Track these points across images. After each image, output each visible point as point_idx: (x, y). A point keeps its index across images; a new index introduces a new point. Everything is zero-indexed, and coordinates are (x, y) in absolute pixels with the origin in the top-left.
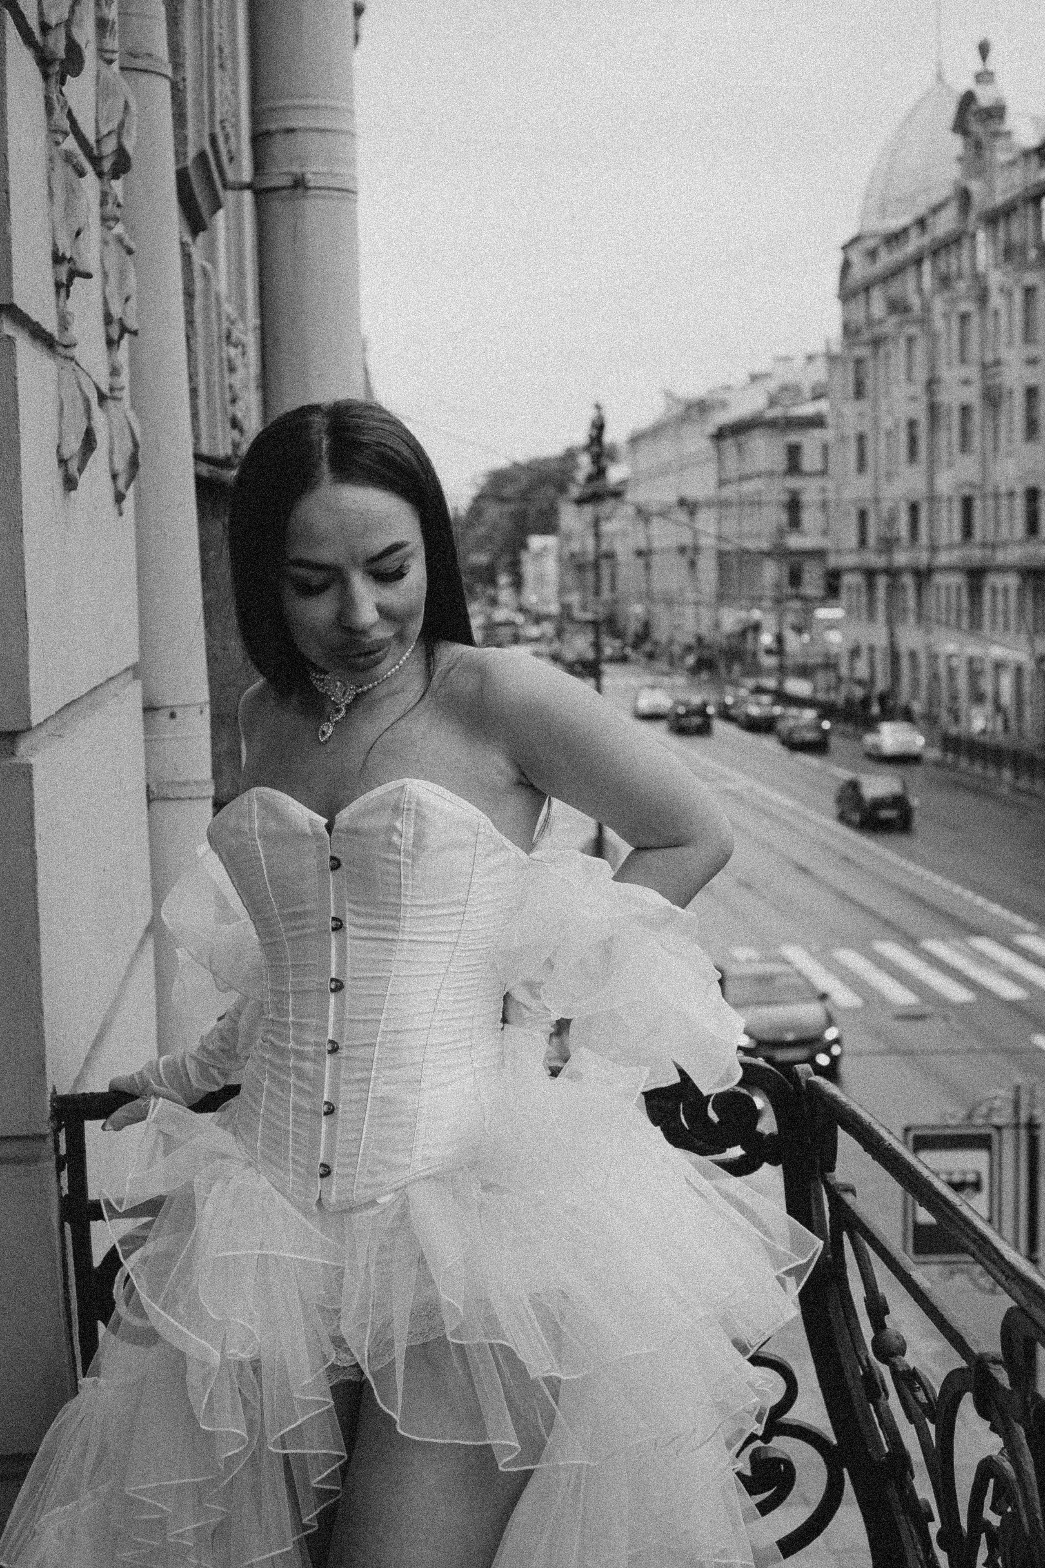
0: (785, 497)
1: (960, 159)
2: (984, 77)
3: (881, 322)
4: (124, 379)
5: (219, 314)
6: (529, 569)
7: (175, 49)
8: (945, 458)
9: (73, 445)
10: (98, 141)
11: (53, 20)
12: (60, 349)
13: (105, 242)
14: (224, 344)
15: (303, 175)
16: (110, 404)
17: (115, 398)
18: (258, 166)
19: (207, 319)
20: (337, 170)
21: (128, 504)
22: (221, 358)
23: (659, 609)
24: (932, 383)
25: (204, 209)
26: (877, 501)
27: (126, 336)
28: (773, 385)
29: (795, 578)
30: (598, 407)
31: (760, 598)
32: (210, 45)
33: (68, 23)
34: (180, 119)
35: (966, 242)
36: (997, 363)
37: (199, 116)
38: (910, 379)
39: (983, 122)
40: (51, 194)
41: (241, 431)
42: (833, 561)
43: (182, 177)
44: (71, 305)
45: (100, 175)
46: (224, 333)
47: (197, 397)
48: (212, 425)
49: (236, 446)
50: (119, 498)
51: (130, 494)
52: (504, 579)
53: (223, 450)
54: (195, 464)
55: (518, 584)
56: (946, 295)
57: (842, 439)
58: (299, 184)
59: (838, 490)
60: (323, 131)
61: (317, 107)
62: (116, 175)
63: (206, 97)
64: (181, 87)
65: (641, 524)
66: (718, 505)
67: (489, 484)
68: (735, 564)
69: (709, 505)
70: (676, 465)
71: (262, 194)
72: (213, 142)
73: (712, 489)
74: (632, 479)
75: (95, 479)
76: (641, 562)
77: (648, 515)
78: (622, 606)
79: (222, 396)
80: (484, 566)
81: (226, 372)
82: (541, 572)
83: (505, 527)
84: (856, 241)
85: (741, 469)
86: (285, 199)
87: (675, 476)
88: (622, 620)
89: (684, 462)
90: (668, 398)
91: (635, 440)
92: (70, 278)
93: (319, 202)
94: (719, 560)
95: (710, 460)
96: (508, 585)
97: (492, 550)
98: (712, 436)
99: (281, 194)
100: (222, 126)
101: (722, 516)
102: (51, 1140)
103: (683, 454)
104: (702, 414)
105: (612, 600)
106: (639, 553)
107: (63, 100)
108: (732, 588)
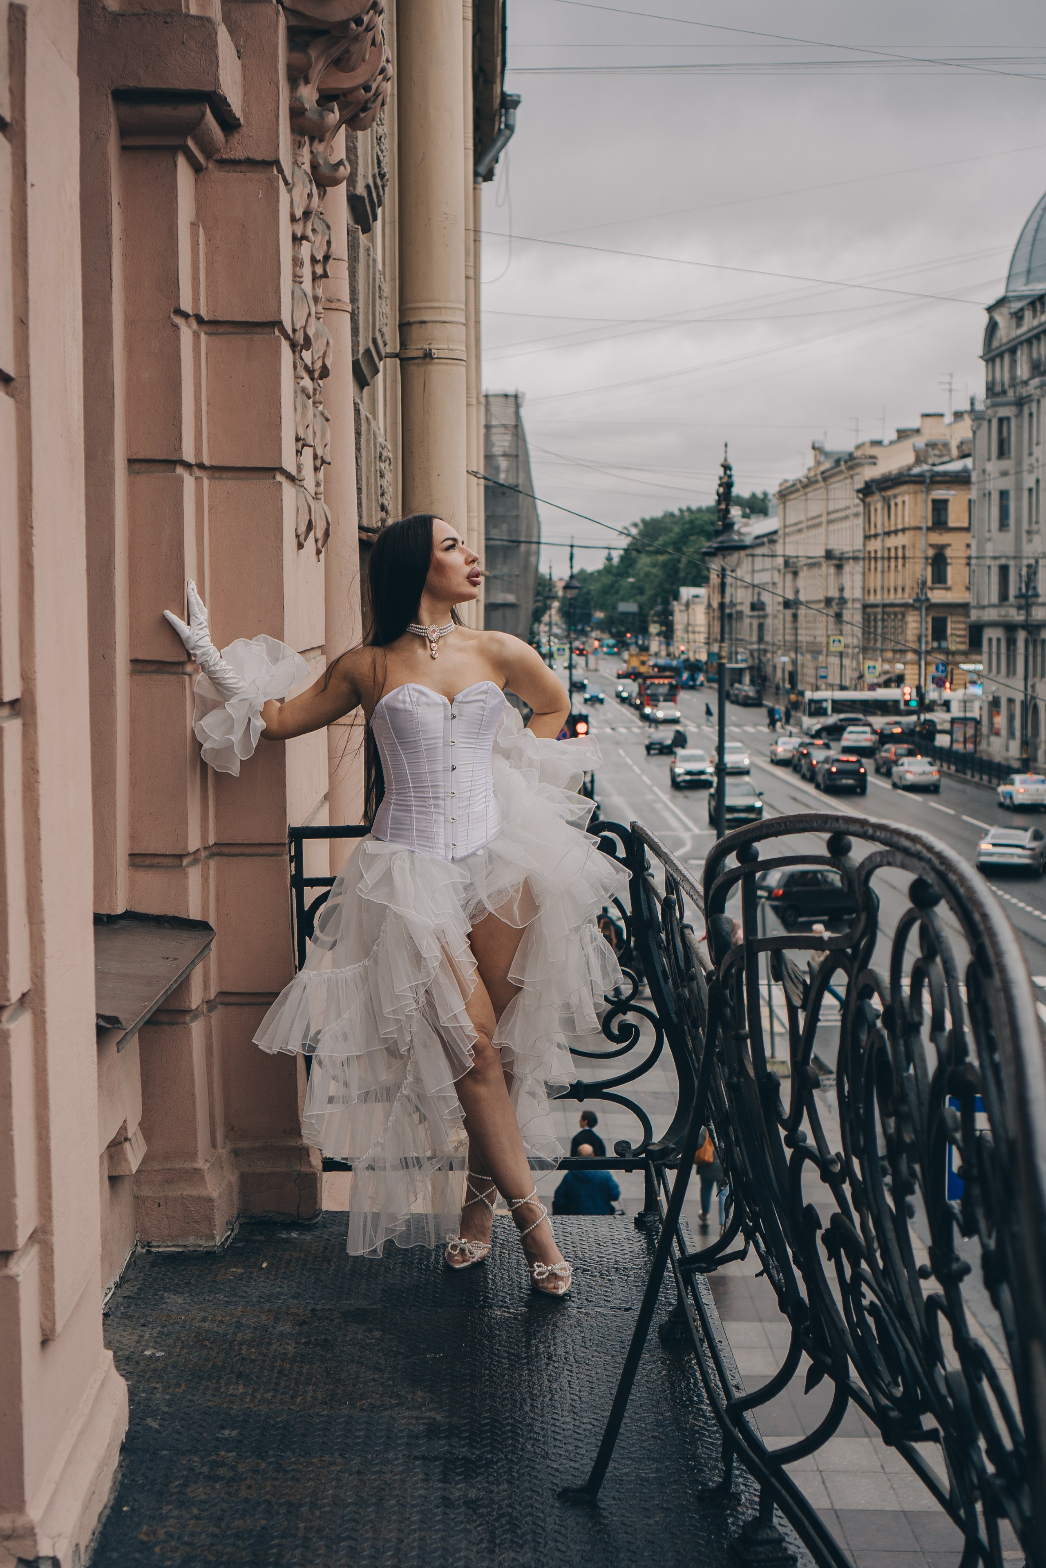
0: (931, 553)
3: (1025, 383)
4: (322, 487)
5: (375, 445)
6: (679, 618)
7: (354, 300)
9: (303, 528)
10: (313, 363)
11: (298, 327)
12: (298, 482)
13: (315, 416)
14: (377, 461)
15: (430, 350)
16: (316, 501)
17: (318, 499)
18: (403, 344)
19: (368, 446)
20: (451, 347)
21: (322, 556)
22: (376, 471)
23: (805, 660)
25: (368, 377)
26: (1017, 557)
27: (324, 465)
28: (920, 442)
29: (939, 632)
30: (727, 467)
31: (903, 652)
32: (374, 286)
33: (305, 327)
34: (355, 331)
37: (366, 329)
40: (295, 409)
41: (387, 512)
42: (974, 615)
43: (356, 364)
44: (302, 459)
45: (312, 379)
46: (378, 455)
47: (361, 493)
48: (369, 508)
49: (383, 521)
50: (318, 552)
51: (323, 551)
52: (654, 629)
53: (375, 523)
54: (359, 532)
55: (668, 635)
57: (986, 496)
58: (428, 356)
59: (981, 547)
60: (445, 322)
61: (439, 308)
62: (321, 377)
63: (371, 317)
64: (356, 312)
65: (789, 577)
66: (864, 559)
67: (642, 534)
68: (879, 617)
69: (855, 559)
70: (824, 519)
71: (405, 361)
72: (374, 341)
73: (858, 544)
74: (781, 532)
75: (310, 544)
76: (789, 613)
77: (796, 567)
78: (769, 655)
79: (376, 492)
80: (634, 614)
81: (379, 478)
82: (691, 622)
83: (656, 576)
84: (1001, 302)
85: (886, 524)
86: (418, 365)
87: (822, 530)
88: (769, 669)
89: (832, 517)
90: (817, 452)
91: (784, 495)
92: (302, 448)
93: (440, 367)
94: (864, 613)
95: (856, 515)
96: (658, 634)
97: (643, 599)
98: (859, 491)
99: (416, 361)
100: (380, 331)
101: (867, 570)
102: (287, 847)
103: (831, 508)
104: (851, 468)
105: (759, 650)
106: (787, 604)
107: (301, 358)
108: (876, 640)
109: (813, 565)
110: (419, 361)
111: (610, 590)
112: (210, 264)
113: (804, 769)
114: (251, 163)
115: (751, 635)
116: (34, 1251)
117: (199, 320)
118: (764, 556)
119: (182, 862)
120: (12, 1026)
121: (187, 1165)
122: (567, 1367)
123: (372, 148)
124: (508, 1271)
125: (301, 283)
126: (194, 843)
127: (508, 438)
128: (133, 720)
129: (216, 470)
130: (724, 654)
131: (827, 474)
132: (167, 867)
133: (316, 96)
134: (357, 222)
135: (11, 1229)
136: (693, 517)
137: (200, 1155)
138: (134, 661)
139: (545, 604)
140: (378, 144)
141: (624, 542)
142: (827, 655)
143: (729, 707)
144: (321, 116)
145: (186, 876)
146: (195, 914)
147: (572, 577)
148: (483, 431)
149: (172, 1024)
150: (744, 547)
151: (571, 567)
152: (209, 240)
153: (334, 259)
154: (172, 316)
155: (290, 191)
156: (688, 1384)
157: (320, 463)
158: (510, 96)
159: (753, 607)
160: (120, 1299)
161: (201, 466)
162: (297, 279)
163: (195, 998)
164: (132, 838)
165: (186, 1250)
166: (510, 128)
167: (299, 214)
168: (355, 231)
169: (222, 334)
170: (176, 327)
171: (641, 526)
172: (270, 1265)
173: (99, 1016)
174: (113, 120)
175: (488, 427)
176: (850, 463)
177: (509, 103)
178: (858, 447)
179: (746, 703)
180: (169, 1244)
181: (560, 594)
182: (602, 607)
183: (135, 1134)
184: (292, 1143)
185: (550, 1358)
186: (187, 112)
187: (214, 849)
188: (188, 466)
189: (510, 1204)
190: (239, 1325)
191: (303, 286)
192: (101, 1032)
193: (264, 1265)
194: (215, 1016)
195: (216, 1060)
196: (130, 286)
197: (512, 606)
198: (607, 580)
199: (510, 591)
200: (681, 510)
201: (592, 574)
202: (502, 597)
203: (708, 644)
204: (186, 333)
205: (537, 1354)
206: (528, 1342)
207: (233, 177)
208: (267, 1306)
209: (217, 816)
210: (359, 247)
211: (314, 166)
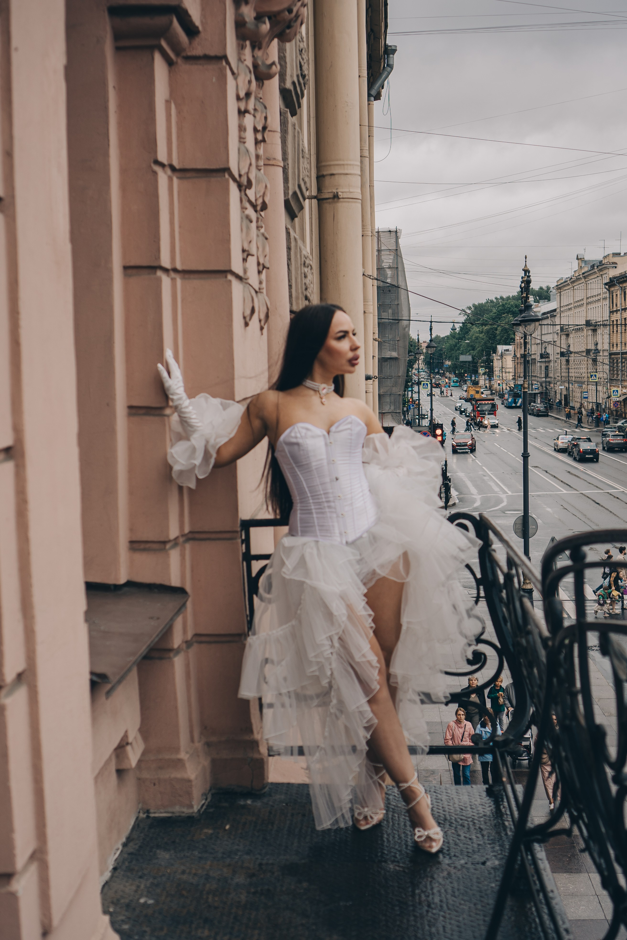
4: (264, 285)
5: (301, 256)
6: (497, 364)
7: (285, 159)
9: (248, 312)
10: (256, 200)
11: (242, 173)
12: (244, 280)
13: (258, 236)
14: (303, 267)
15: (337, 193)
16: (259, 294)
17: (261, 292)
18: (319, 189)
19: (296, 257)
20: (351, 190)
21: (265, 331)
22: (301, 273)
23: (573, 387)
25: (296, 211)
27: (265, 269)
32: (298, 149)
33: (247, 173)
34: (286, 180)
37: (294, 179)
40: (241, 230)
41: (309, 300)
43: (287, 204)
44: (248, 264)
45: (256, 211)
46: (303, 263)
47: (291, 288)
48: (297, 298)
50: (262, 328)
51: (266, 327)
52: (481, 371)
54: (290, 315)
55: (490, 374)
58: (336, 197)
60: (347, 174)
61: (343, 165)
62: (262, 210)
63: (297, 170)
64: (287, 167)
65: (564, 337)
66: (610, 325)
67: (475, 314)
68: (620, 360)
69: (604, 325)
70: (585, 302)
71: (320, 201)
72: (299, 187)
73: (606, 316)
74: (558, 310)
75: (254, 323)
76: (564, 359)
77: (568, 331)
78: (552, 385)
79: (302, 287)
80: (469, 362)
81: (303, 278)
82: (504, 366)
83: (483, 339)
85: (623, 304)
86: (330, 203)
87: (584, 308)
88: (552, 394)
89: (589, 300)
90: (580, 261)
91: (560, 288)
92: (247, 257)
93: (344, 204)
94: (610, 358)
95: (605, 299)
96: (484, 374)
97: (475, 353)
98: (606, 284)
99: (328, 201)
100: (303, 180)
101: (611, 333)
102: (239, 533)
103: (589, 295)
104: (601, 270)
105: (546, 382)
106: (562, 354)
107: (246, 195)
108: (618, 375)
109: (578, 329)
110: (330, 200)
111: (454, 348)
112: (180, 129)
113: (575, 454)
114: (207, 58)
115: (541, 373)
116: (33, 868)
117: (173, 168)
118: (548, 325)
119: (165, 546)
120: (8, 702)
121: (174, 757)
122: (442, 913)
123: (296, 57)
124: (398, 831)
125: (244, 143)
126: (174, 532)
127: (392, 257)
128: (130, 448)
129: (186, 273)
130: (526, 386)
131: (585, 275)
132: (155, 550)
133: (253, 14)
134: (287, 106)
135: (11, 856)
136: (504, 302)
137: (182, 748)
138: (130, 407)
139: (415, 357)
140: (300, 54)
141: (462, 319)
142: (588, 385)
143: (530, 417)
144: (257, 26)
145: (168, 556)
146: (175, 582)
147: (431, 341)
148: (376, 253)
149: (161, 658)
150: (538, 320)
151: (431, 335)
152: (179, 113)
153: (269, 131)
154: (153, 165)
155: (236, 79)
156: (530, 928)
157: (261, 268)
158: (390, 46)
159: (542, 356)
160: (126, 856)
161: (175, 270)
162: (242, 140)
163: (177, 640)
164: (131, 530)
165: (174, 815)
166: (391, 67)
167: (242, 94)
168: (286, 113)
169: (189, 178)
170: (155, 173)
171: (473, 309)
172: (232, 826)
173: (92, 673)
174: (108, 29)
175: (379, 251)
176: (600, 267)
177: (390, 51)
178: (605, 257)
179: (539, 414)
180: (162, 811)
181: (424, 351)
182: (450, 358)
183: (135, 738)
184: (247, 738)
185: (429, 906)
186: (160, 21)
187: (190, 536)
188: (166, 270)
189: (399, 787)
190: (208, 877)
191: (246, 145)
192: (94, 685)
193: (227, 827)
194: (192, 651)
195: (193, 682)
196: (123, 144)
197: (396, 359)
198: (453, 342)
199: (394, 350)
200: (496, 298)
201: (443, 338)
202: (389, 354)
203: (514, 379)
204: (163, 177)
205: (420, 903)
206: (413, 892)
207: (195, 69)
208: (228, 860)
209: (191, 513)
210: (288, 123)
211: (255, 66)
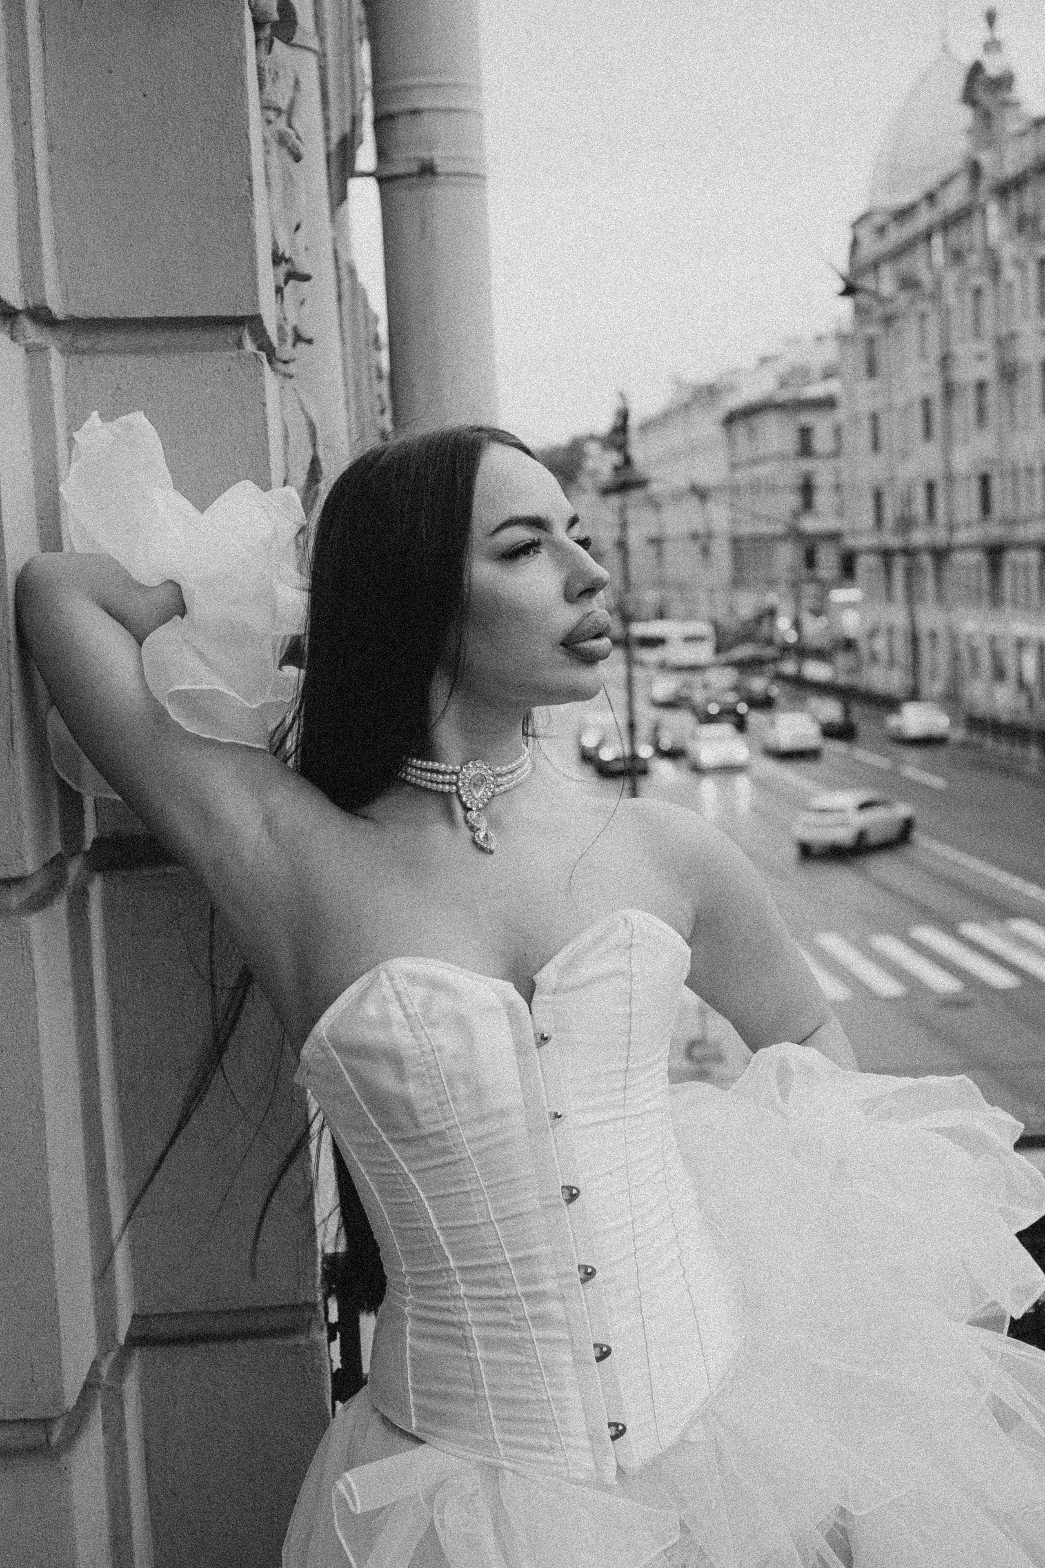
0: (800, 481)
1: (970, 132)
2: (993, 46)
3: (891, 299)
8: (960, 435)
9: (300, 478)
12: (278, 365)
15: (432, 159)
18: (383, 153)
20: (466, 153)
23: (673, 596)
24: (946, 361)
26: (892, 480)
28: (781, 367)
29: (810, 561)
31: (776, 581)
34: (324, 97)
35: (977, 215)
36: (1013, 336)
38: (923, 356)
39: (993, 92)
40: (268, 182)
42: (850, 542)
56: (959, 270)
57: (855, 419)
58: (427, 170)
59: (852, 471)
60: (453, 110)
61: (440, 86)
64: (325, 63)
65: (653, 511)
66: (731, 490)
68: (750, 550)
69: (721, 490)
70: (688, 449)
71: (387, 181)
73: (723, 473)
76: (653, 550)
77: (659, 504)
84: (864, 218)
85: (754, 452)
86: (409, 188)
89: (696, 445)
90: (676, 385)
91: (645, 427)
93: (449, 190)
94: (733, 546)
95: (721, 445)
98: (722, 421)
99: (404, 182)
101: (734, 503)
103: (694, 438)
104: (710, 399)
106: (651, 541)
108: (746, 573)
109: (677, 499)
110: (413, 180)
161: (41, 316)
176: (711, 394)
178: (718, 377)
